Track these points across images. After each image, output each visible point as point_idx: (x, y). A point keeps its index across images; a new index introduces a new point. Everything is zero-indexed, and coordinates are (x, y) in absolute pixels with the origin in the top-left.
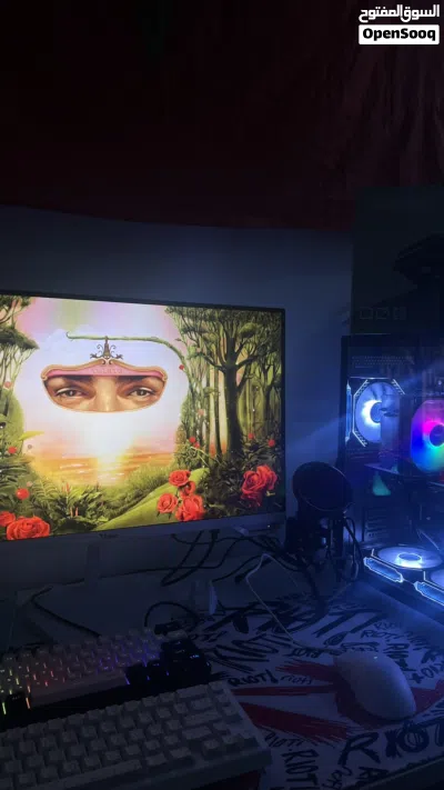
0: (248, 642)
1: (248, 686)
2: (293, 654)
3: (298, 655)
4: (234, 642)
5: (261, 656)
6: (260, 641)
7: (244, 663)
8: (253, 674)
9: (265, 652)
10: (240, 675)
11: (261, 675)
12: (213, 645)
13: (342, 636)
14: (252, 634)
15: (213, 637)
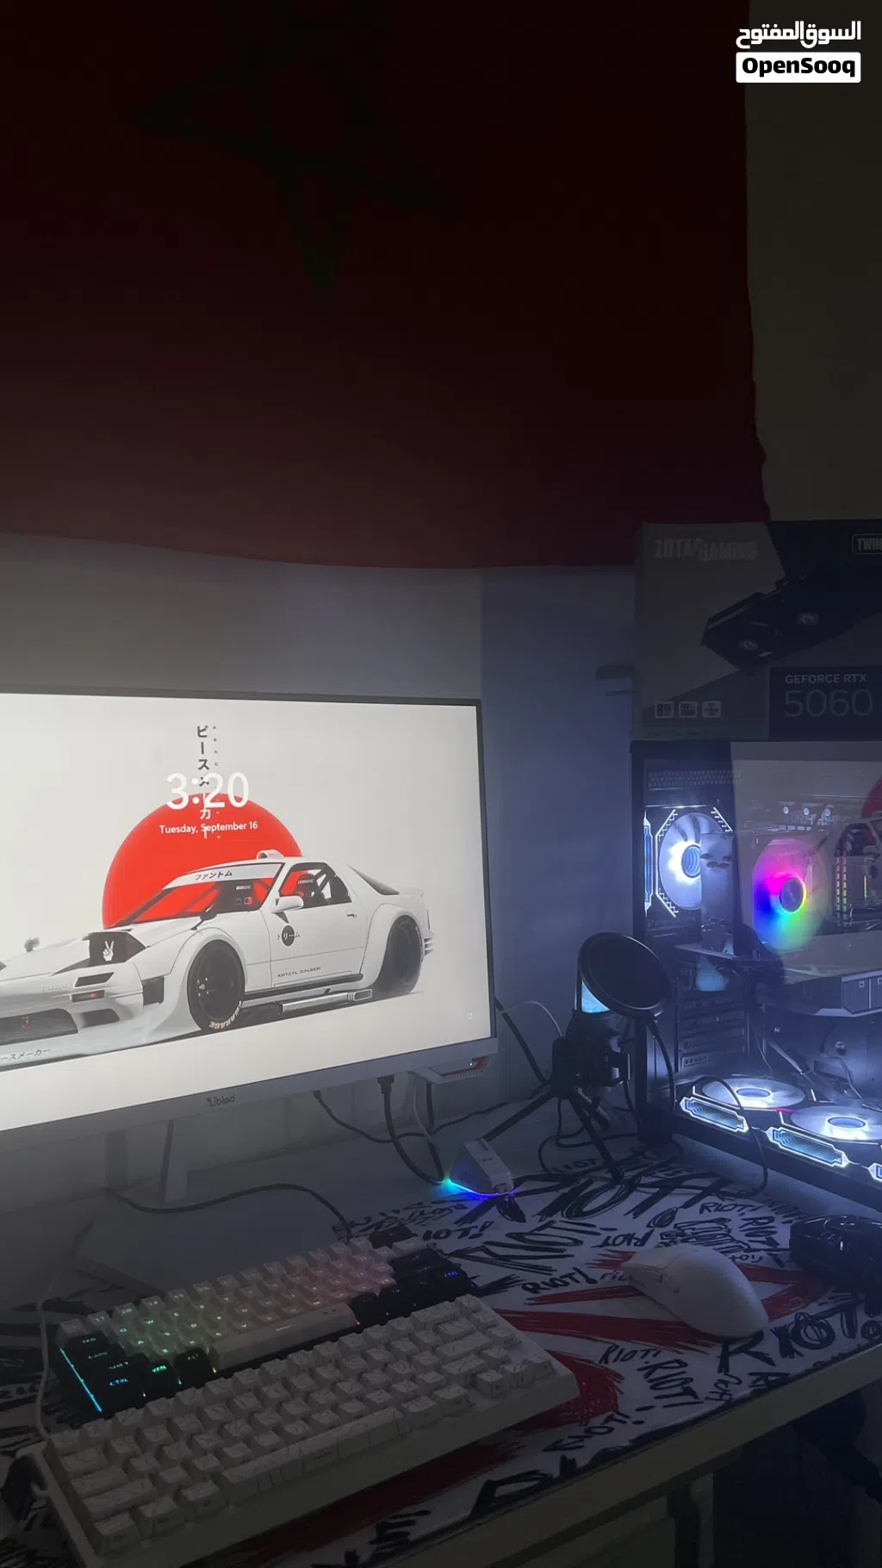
0: (531, 1233)
1: (554, 1291)
2: (605, 1243)
3: (614, 1244)
4: (509, 1235)
5: (562, 1251)
6: (548, 1231)
7: (539, 1262)
8: (556, 1275)
9: (564, 1244)
10: (538, 1278)
11: (570, 1276)
12: (478, 1242)
13: (672, 1214)
14: (532, 1223)
15: (473, 1232)
